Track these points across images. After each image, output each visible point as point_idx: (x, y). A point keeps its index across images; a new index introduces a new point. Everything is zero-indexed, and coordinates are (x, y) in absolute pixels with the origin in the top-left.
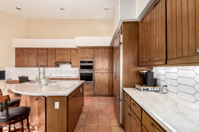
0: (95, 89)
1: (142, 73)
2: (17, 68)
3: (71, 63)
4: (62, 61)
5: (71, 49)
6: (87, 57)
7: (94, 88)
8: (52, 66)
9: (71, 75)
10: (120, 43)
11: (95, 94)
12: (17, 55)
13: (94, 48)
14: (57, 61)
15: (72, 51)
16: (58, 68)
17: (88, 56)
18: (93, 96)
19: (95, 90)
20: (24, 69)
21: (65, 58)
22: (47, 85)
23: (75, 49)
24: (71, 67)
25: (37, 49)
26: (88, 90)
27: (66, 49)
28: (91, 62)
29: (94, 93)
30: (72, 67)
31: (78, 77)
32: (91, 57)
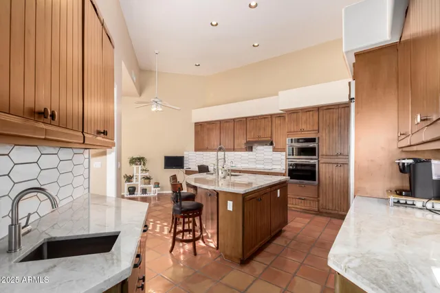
0: (320, 199)
1: (401, 165)
2: (198, 153)
3: (272, 144)
4: (257, 139)
5: (271, 115)
6: (302, 130)
7: (318, 196)
8: (241, 150)
9: (274, 167)
10: (351, 99)
11: (321, 210)
12: (197, 133)
13: (318, 109)
14: (248, 140)
15: (274, 119)
16: (251, 153)
17: (304, 127)
18: (317, 214)
19: (321, 202)
20: (205, 153)
21: (261, 133)
22: (224, 178)
23: (279, 116)
24: (273, 151)
25: (220, 121)
26: (304, 199)
27: (264, 117)
28: (313, 140)
29: (318, 208)
30: (275, 150)
31: (284, 172)
32: (311, 129)
